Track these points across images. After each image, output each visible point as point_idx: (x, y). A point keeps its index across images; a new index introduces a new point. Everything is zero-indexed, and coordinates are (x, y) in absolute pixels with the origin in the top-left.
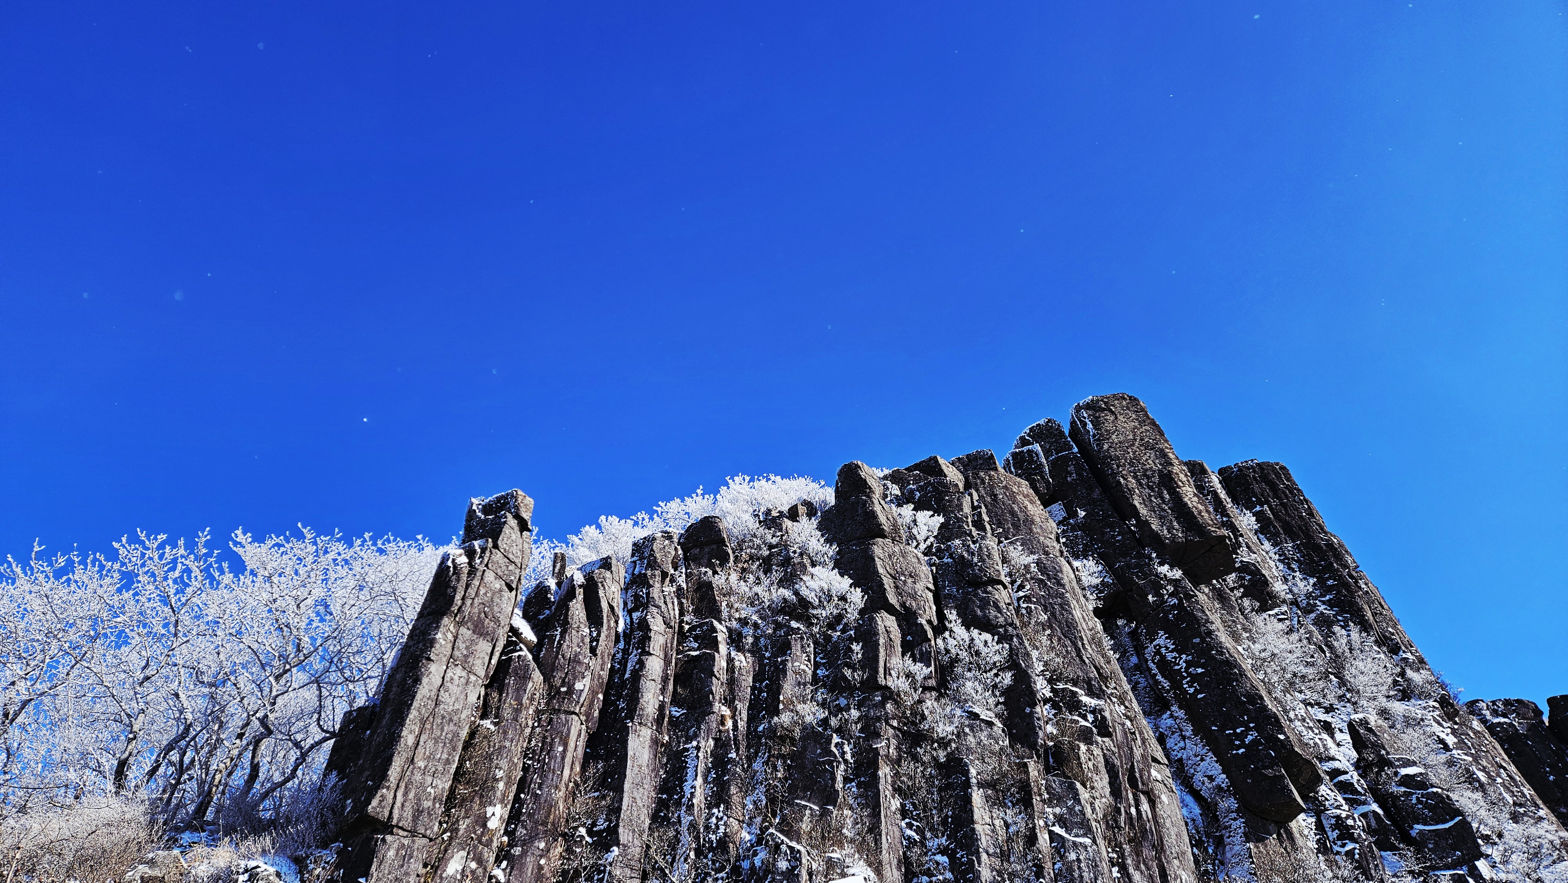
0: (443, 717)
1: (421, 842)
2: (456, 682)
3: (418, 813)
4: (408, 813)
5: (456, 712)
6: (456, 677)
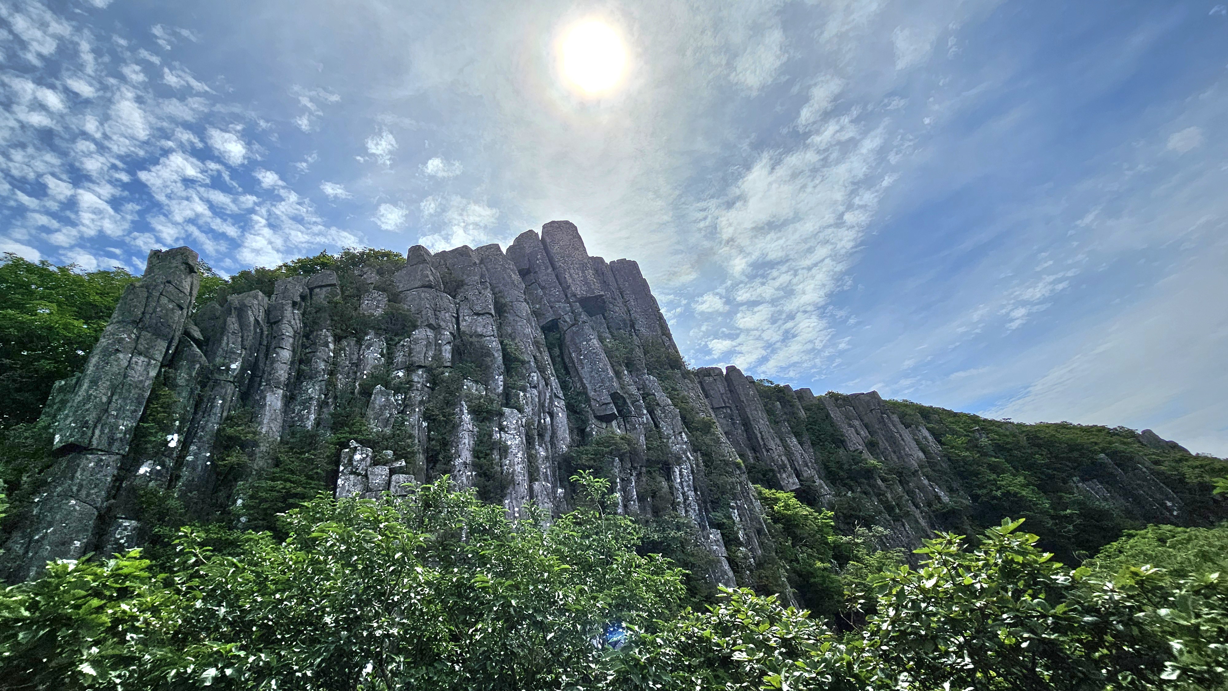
0: (130, 385)
1: (114, 458)
2: (140, 364)
3: (112, 440)
4: (105, 440)
5: (141, 381)
6: (140, 361)
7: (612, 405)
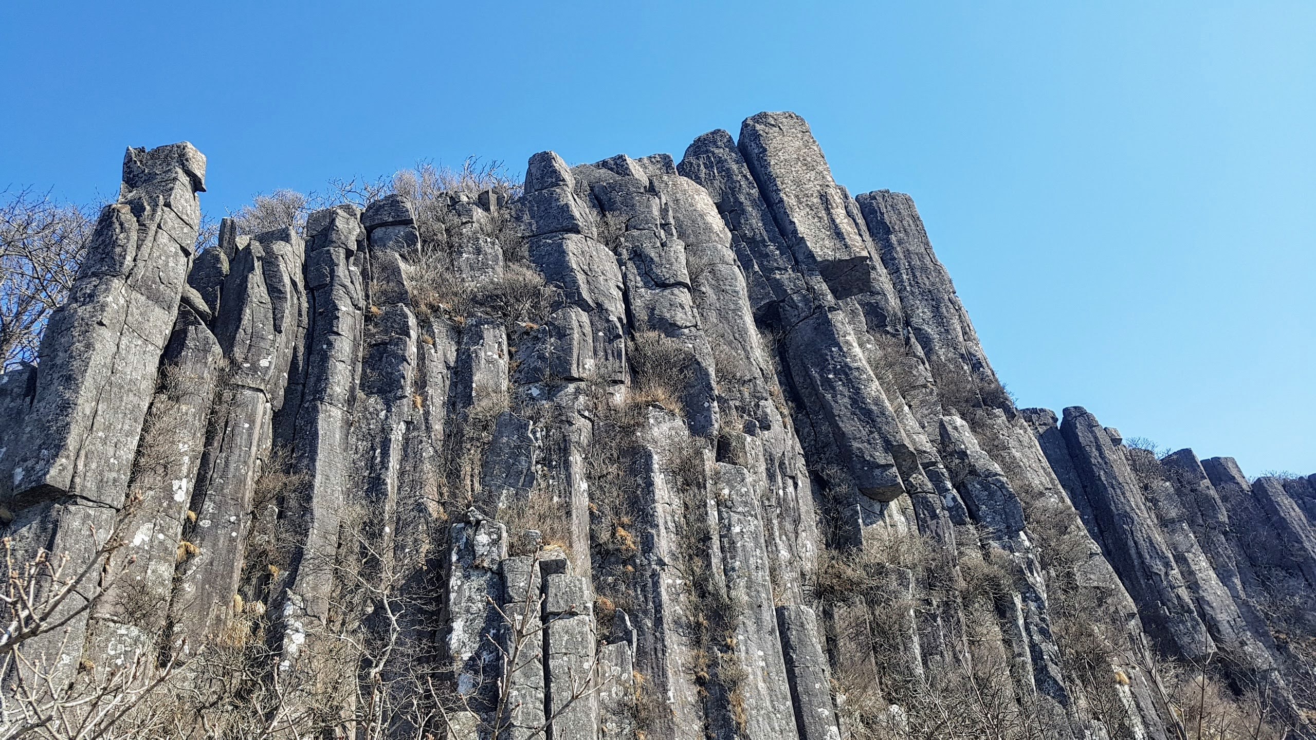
0: (121, 386)
1: (108, 511)
2: (133, 349)
3: (101, 484)
4: (91, 483)
5: (135, 381)
6: (132, 345)
7: (895, 469)
